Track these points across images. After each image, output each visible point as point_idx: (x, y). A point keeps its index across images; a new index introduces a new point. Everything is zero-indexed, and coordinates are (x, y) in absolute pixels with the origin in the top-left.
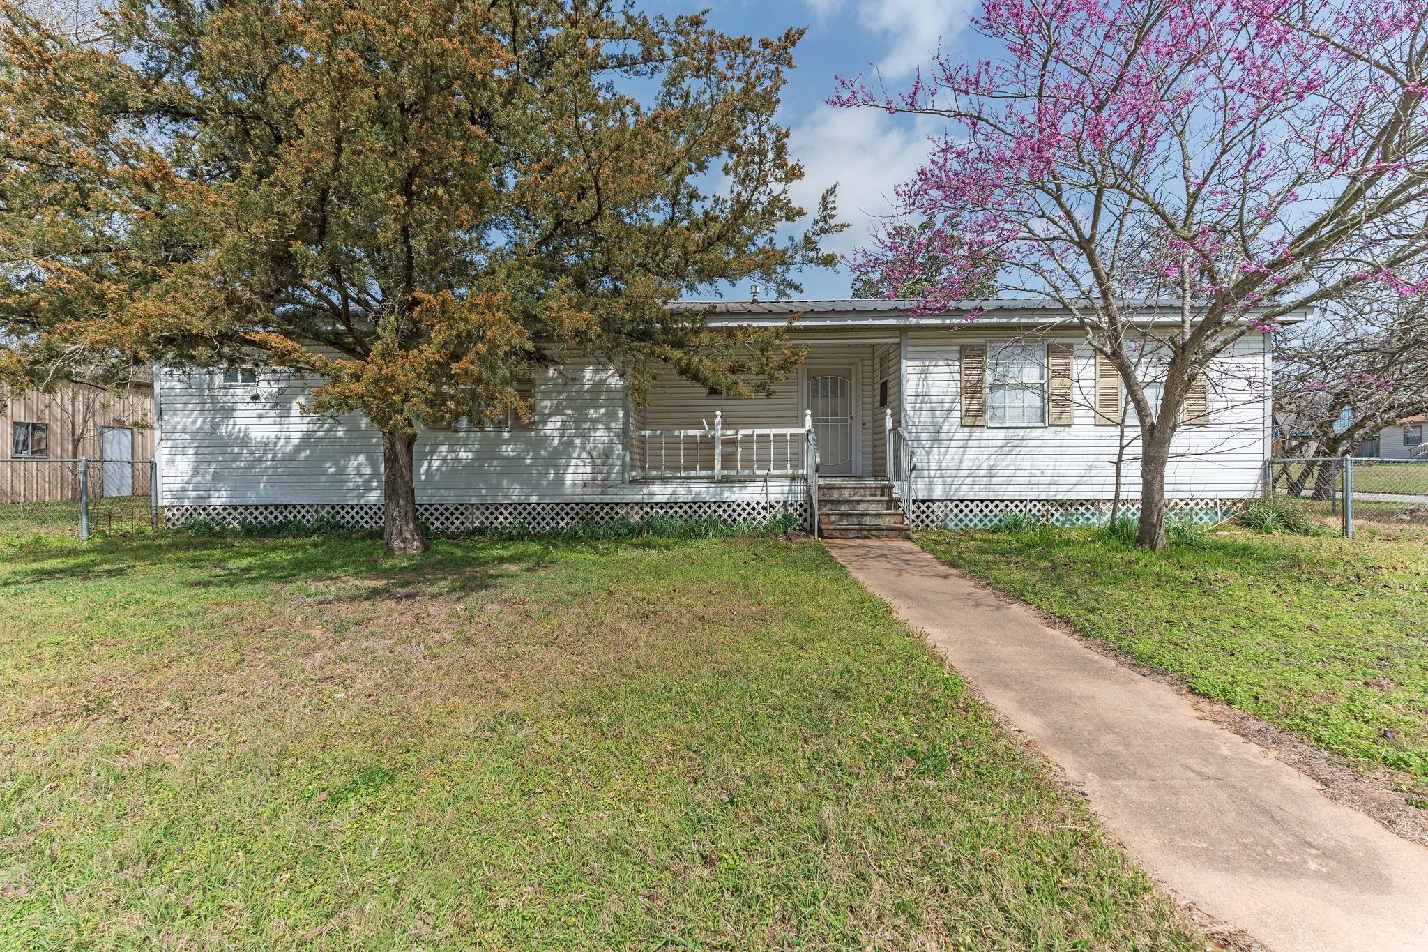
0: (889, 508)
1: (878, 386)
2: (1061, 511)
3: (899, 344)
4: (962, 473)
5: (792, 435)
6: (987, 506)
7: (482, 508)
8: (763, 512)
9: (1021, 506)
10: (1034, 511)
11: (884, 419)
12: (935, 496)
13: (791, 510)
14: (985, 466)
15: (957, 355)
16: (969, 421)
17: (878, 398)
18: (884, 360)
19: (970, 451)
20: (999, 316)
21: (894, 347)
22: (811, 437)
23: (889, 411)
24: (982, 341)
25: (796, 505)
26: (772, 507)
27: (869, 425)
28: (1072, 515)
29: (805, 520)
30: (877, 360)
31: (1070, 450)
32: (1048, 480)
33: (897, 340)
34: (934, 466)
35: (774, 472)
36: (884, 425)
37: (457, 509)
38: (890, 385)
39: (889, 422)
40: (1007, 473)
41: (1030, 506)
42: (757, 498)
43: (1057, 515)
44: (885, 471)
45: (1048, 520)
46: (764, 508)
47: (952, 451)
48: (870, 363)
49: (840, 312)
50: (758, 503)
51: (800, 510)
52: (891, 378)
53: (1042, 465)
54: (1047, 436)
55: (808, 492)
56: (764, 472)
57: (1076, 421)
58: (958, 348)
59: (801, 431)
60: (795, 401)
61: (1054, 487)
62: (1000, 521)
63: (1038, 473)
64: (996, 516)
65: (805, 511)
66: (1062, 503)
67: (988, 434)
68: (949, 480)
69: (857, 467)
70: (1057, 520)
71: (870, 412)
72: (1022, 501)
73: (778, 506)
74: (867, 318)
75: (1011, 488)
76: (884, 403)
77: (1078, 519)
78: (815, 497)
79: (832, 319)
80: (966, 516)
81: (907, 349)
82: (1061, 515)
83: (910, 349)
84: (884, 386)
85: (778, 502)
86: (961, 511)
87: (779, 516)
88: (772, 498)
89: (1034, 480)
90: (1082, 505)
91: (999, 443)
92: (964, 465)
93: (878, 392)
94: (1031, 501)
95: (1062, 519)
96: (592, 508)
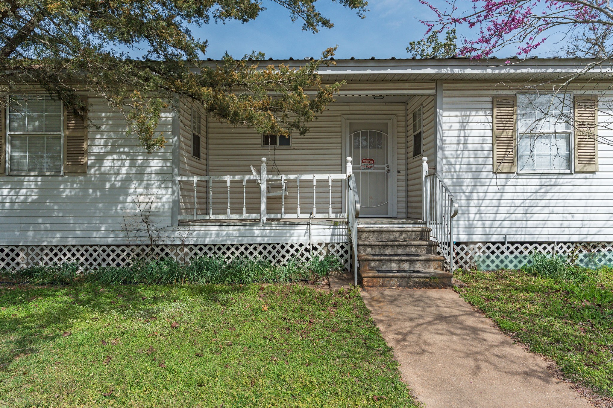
0: (429, 252)
1: (412, 138)
2: (585, 252)
3: (435, 95)
4: (499, 217)
5: (333, 181)
6: (517, 248)
7: (37, 250)
8: (307, 254)
9: (549, 248)
10: (561, 252)
11: (421, 166)
12: (476, 238)
13: (332, 251)
14: (521, 210)
15: (490, 106)
16: (506, 167)
17: (411, 149)
18: (418, 115)
19: (506, 196)
20: (532, 67)
21: (431, 98)
22: (352, 183)
23: (425, 158)
24: (511, 93)
25: (337, 247)
26: (315, 249)
27: (403, 172)
28: (594, 256)
29: (346, 261)
30: (411, 116)
31: (598, 196)
32: (579, 224)
33: (432, 91)
34: (473, 210)
35: (316, 215)
36: (421, 171)
37: (12, 250)
38: (424, 135)
39: (425, 167)
40: (542, 217)
41: (557, 248)
42: (302, 240)
43: (581, 256)
44: (421, 214)
45: (572, 261)
46: (307, 250)
47: (489, 196)
48: (403, 119)
49: (379, 61)
50: (301, 245)
51: (342, 252)
52: (425, 129)
53: (573, 210)
54: (578, 182)
55: (349, 235)
56: (308, 216)
57: (600, 168)
58: (490, 99)
59: (343, 177)
60: (339, 151)
61: (584, 231)
62: (530, 262)
63: (569, 217)
64: (525, 257)
65: (346, 252)
66: (587, 245)
67: (522, 181)
68: (488, 224)
69: (393, 210)
70: (581, 261)
71: (404, 162)
72: (549, 243)
73: (320, 248)
74: (406, 67)
75: (545, 231)
76: (418, 151)
77: (600, 260)
78: (355, 241)
79: (372, 68)
80: (497, 257)
81: (442, 100)
82: (585, 256)
83: (445, 99)
84: (418, 138)
85: (320, 244)
86: (493, 253)
87: (322, 258)
88: (315, 241)
89: (566, 224)
90: (604, 247)
91: (533, 189)
92: (502, 210)
93: (411, 143)
94: (558, 243)
95: (586, 260)
96: (143, 250)
